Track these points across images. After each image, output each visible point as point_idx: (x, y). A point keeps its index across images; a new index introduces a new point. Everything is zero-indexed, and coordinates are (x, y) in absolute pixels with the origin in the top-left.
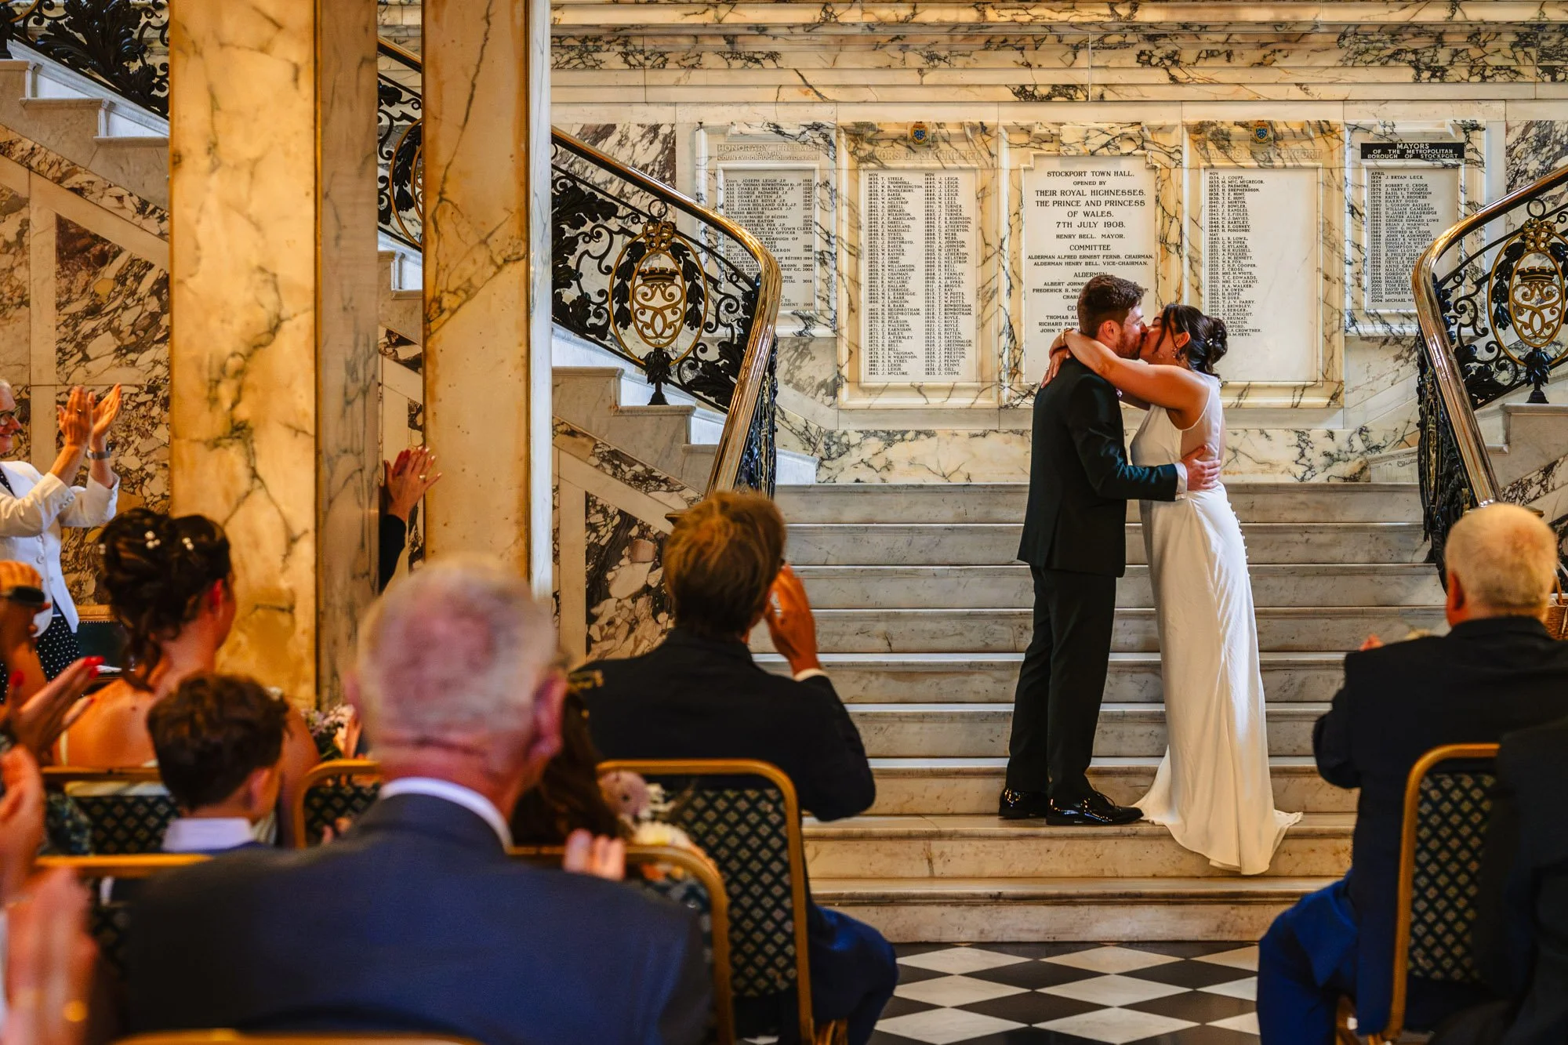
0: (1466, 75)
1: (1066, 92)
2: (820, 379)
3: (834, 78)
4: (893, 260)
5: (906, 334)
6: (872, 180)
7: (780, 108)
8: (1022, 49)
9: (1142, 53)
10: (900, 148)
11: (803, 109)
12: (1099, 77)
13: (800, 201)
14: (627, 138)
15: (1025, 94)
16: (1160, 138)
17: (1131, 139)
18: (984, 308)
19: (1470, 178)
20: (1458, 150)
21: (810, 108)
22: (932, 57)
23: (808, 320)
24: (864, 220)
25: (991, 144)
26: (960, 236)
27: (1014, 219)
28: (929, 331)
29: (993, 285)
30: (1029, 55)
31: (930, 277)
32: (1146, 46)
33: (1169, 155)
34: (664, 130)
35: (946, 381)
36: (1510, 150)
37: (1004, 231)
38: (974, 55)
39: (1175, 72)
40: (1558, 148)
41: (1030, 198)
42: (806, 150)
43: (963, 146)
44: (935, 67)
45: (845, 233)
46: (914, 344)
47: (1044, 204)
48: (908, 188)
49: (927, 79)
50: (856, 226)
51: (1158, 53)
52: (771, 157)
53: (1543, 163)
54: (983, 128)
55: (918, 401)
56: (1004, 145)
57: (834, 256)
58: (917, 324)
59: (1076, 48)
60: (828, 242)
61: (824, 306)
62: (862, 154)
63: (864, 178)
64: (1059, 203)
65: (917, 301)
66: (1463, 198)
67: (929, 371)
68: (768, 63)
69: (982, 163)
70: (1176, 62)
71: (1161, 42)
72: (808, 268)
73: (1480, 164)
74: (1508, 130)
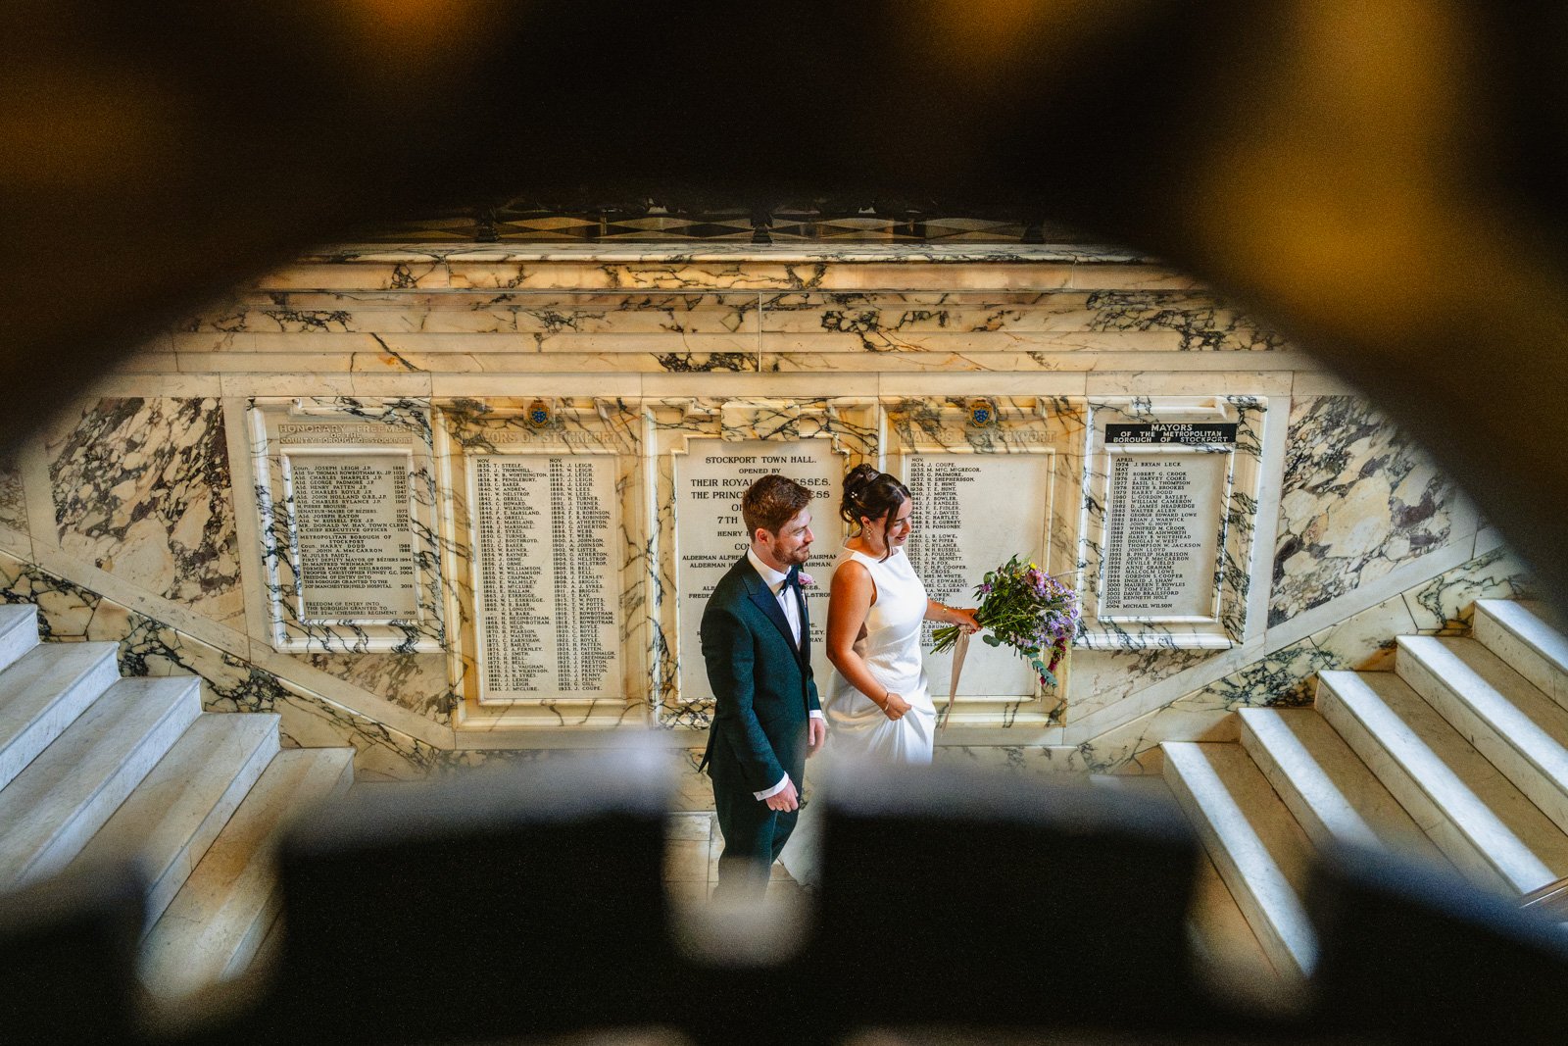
0: (1247, 342)
1: (728, 362)
2: (431, 695)
3: (427, 345)
4: (514, 562)
5: (533, 645)
6: (483, 466)
7: (357, 379)
8: (670, 310)
9: (829, 315)
10: (515, 430)
11: (387, 380)
12: (772, 344)
13: (391, 494)
14: (160, 415)
15: (674, 364)
16: (850, 417)
17: (813, 419)
18: (629, 617)
19: (1241, 465)
20: (1229, 432)
21: (396, 379)
22: (551, 320)
23: (411, 632)
24: (474, 515)
25: (634, 424)
26: (597, 533)
27: (664, 514)
28: (562, 642)
29: (640, 591)
30: (681, 317)
31: (560, 580)
32: (834, 308)
33: (861, 437)
34: (208, 405)
35: (583, 698)
36: (1293, 431)
37: (652, 528)
38: (608, 317)
39: (871, 337)
40: (1353, 429)
41: (683, 488)
42: (395, 432)
43: (596, 427)
44: (556, 331)
45: (449, 532)
46: (544, 655)
47: (702, 495)
48: (529, 476)
49: (545, 347)
50: (463, 523)
51: (850, 315)
52: (349, 440)
53: (1332, 446)
54: (622, 407)
55: (551, 721)
56: (651, 426)
57: (438, 560)
58: (547, 634)
59: (742, 310)
60: (429, 541)
61: (429, 615)
62: (467, 435)
63: (471, 466)
64: (721, 495)
65: (546, 608)
66: (1229, 490)
67: (564, 686)
68: (335, 325)
69: (622, 447)
70: (873, 327)
71: (855, 303)
72: (406, 571)
73: (1255, 451)
74: (1293, 407)
